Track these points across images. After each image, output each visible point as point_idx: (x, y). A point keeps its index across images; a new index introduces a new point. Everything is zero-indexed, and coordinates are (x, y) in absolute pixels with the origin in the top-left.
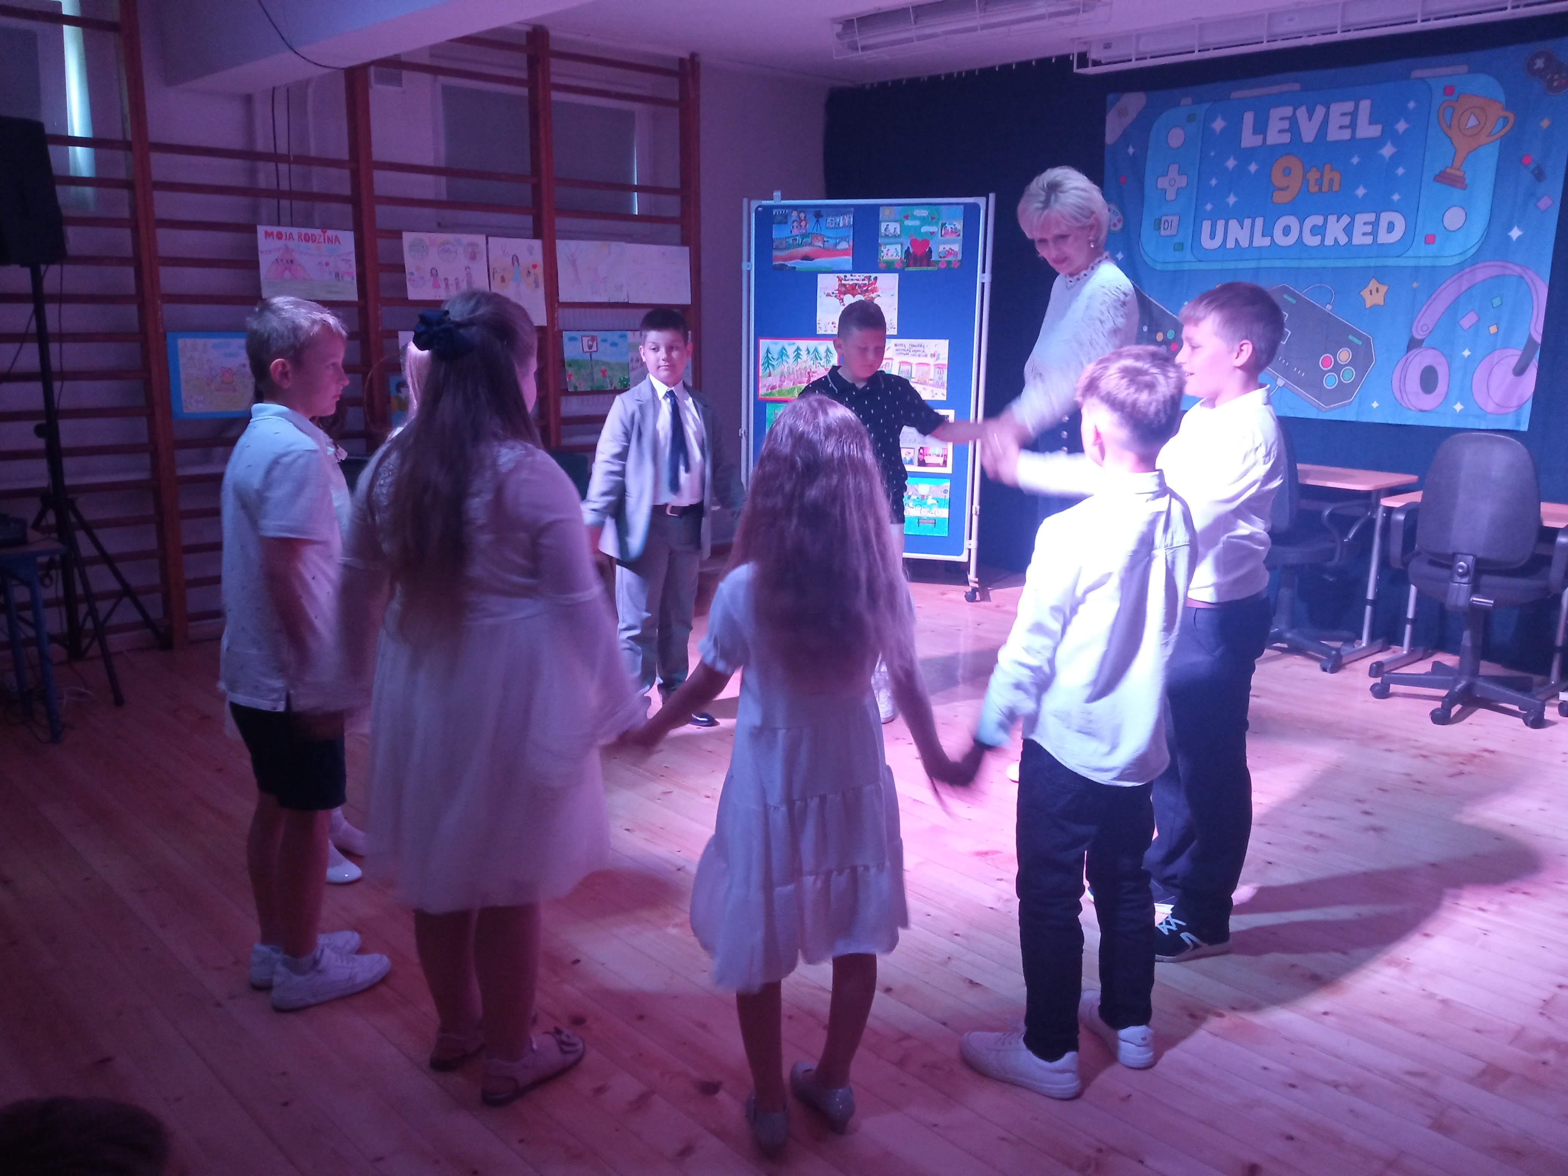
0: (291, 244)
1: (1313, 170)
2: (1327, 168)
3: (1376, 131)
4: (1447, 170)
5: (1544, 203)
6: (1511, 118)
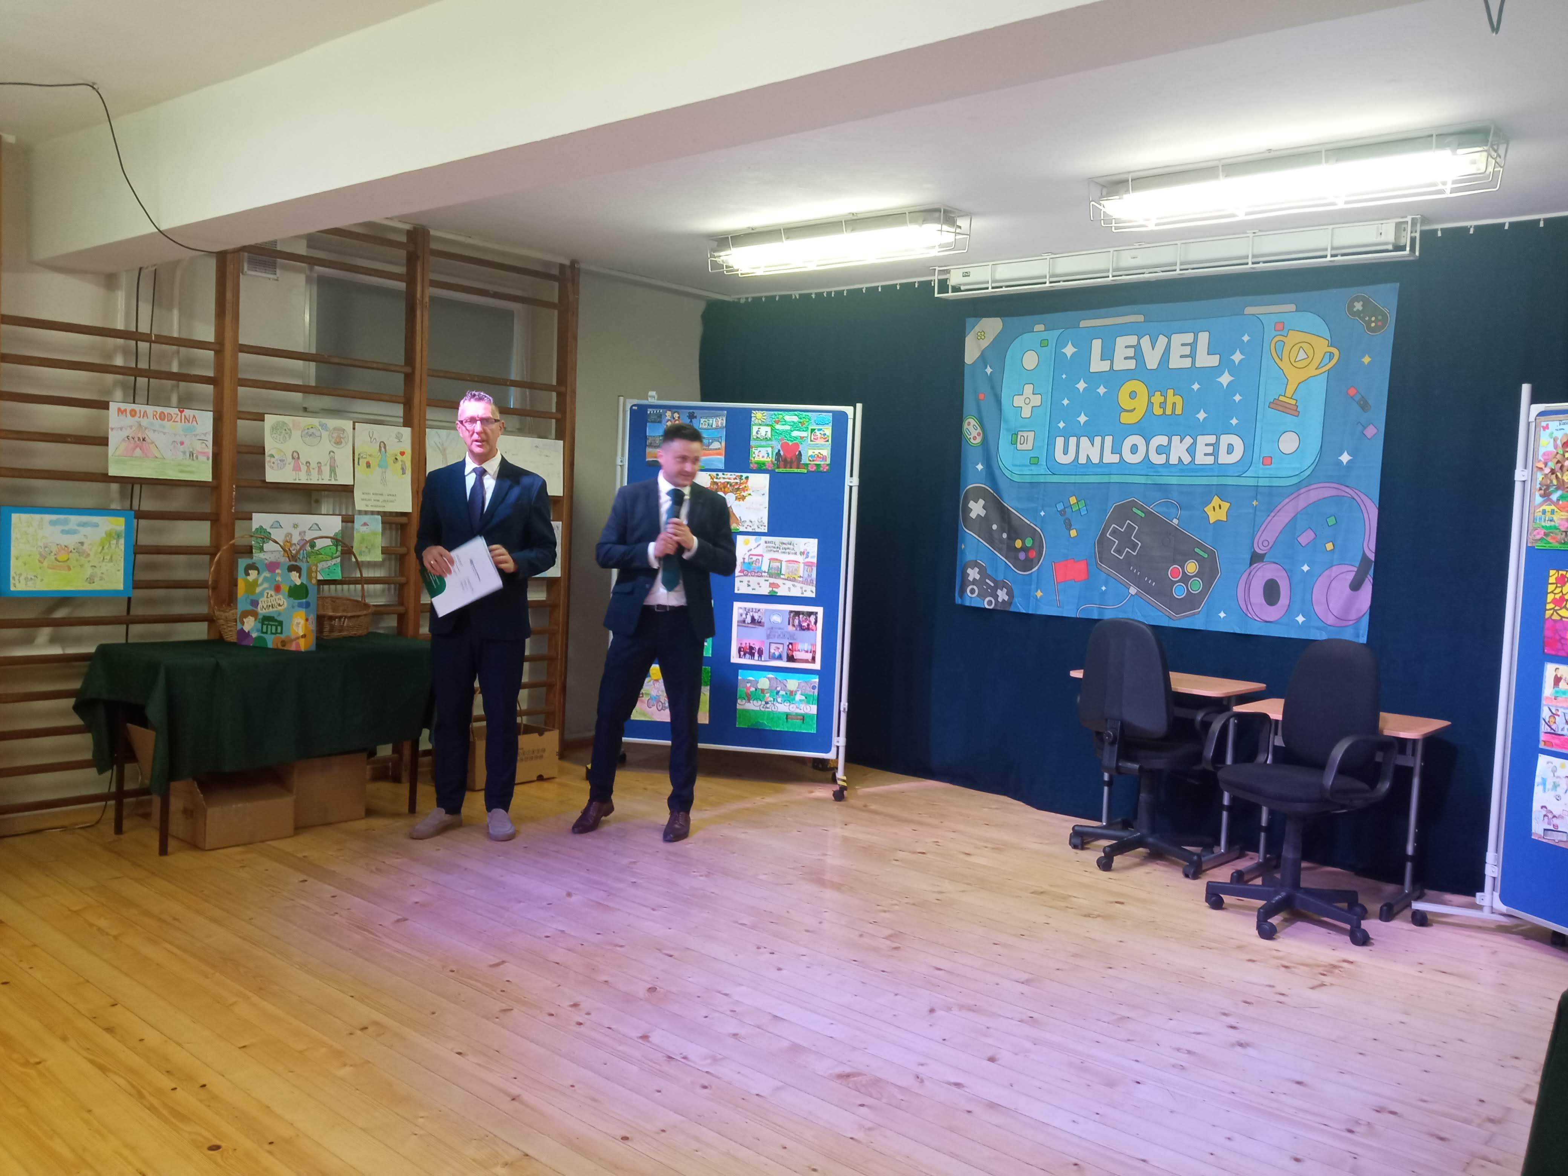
0: (145, 422)
1: (1158, 394)
2: (1170, 392)
3: (1213, 361)
4: (1281, 398)
5: (1370, 431)
6: (1337, 354)
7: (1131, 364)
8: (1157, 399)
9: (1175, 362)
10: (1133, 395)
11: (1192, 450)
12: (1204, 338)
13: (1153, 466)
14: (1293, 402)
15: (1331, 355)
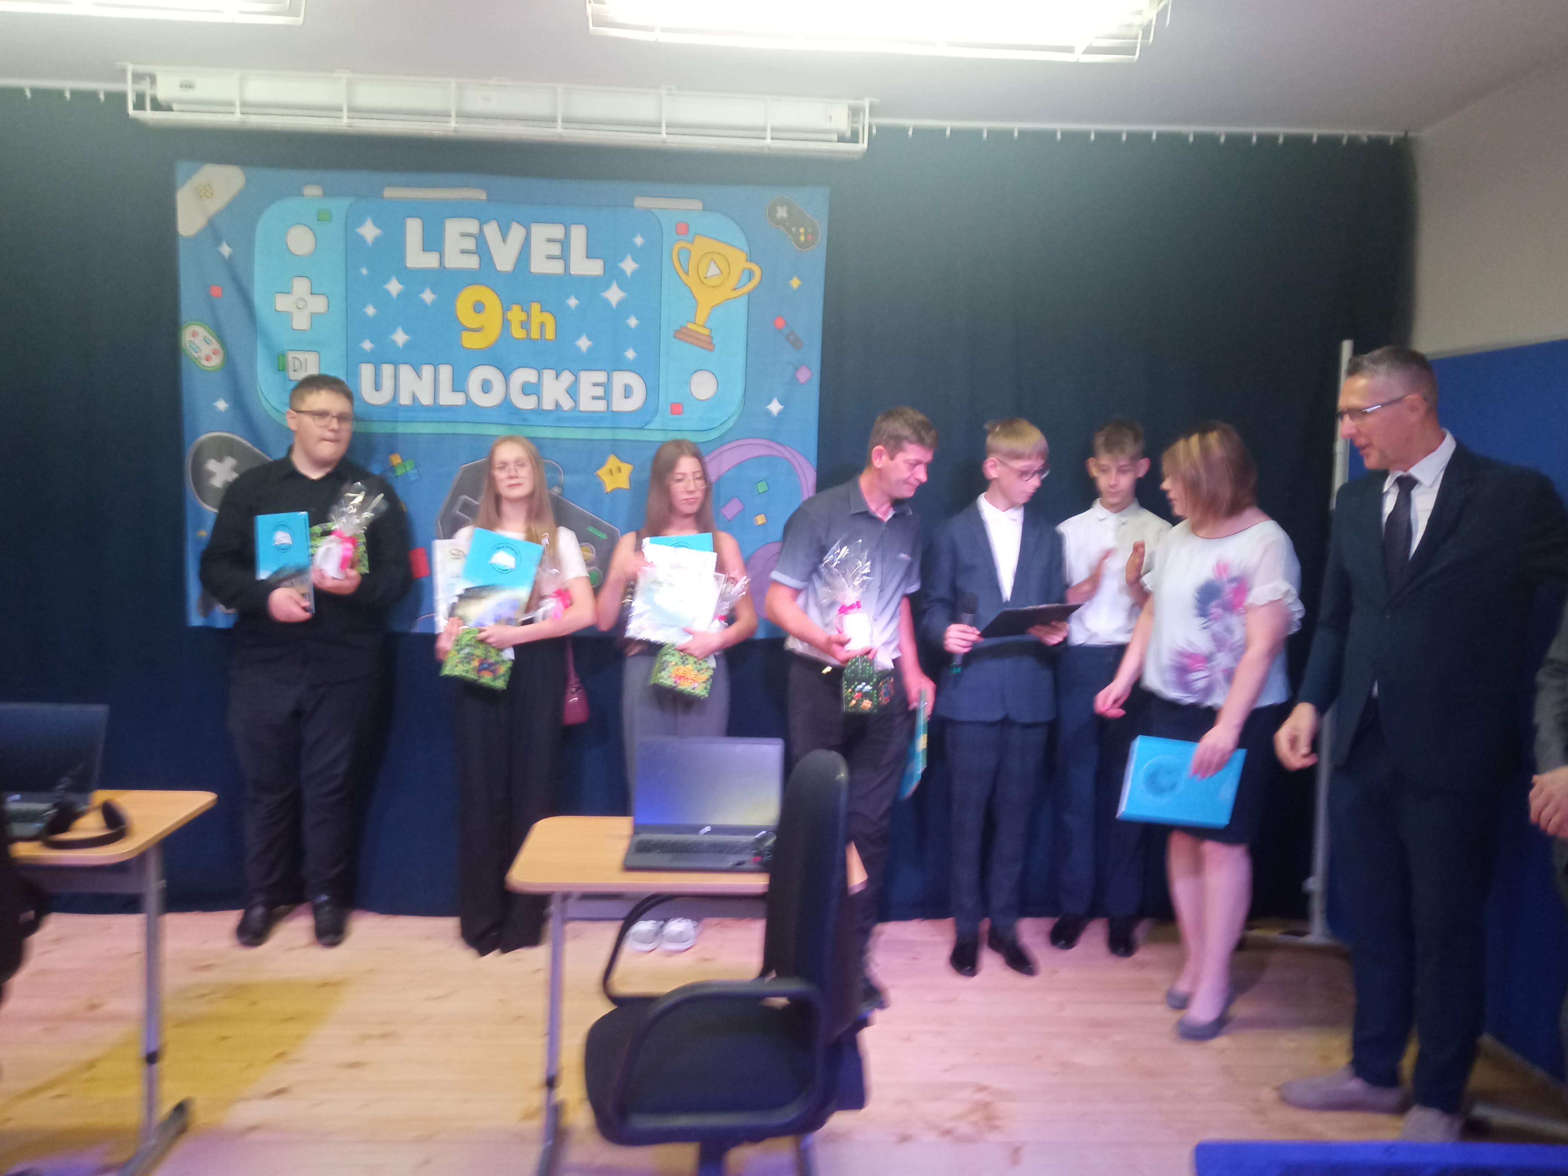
1: (516, 309)
2: (535, 308)
3: (595, 268)
4: (690, 326)
5: (804, 375)
6: (757, 272)
7: (472, 262)
8: (516, 315)
9: (540, 265)
10: (479, 307)
11: (573, 392)
12: (578, 235)
13: (517, 411)
14: (705, 332)
15: (751, 274)
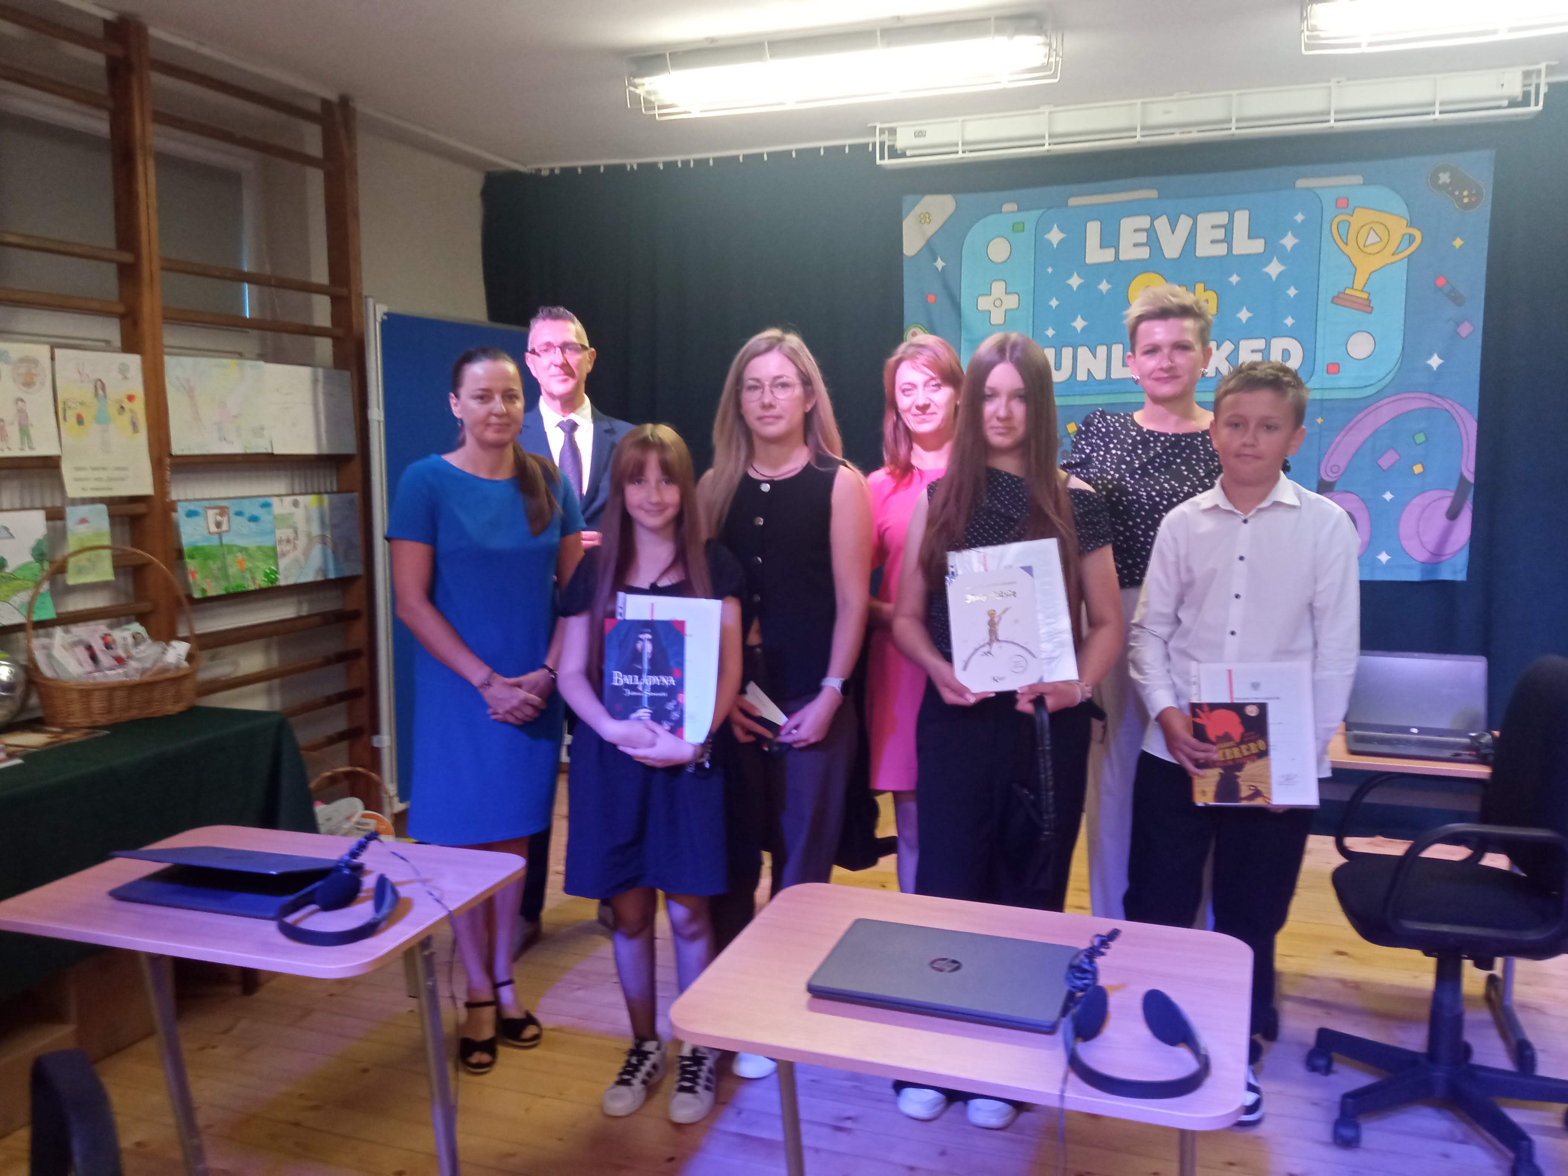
3: (1258, 246)
4: (1348, 291)
5: (1465, 330)
6: (1418, 235)
7: (1144, 253)
9: (1204, 249)
11: (1232, 359)
12: (1242, 218)
14: (1365, 296)
15: (1411, 238)
